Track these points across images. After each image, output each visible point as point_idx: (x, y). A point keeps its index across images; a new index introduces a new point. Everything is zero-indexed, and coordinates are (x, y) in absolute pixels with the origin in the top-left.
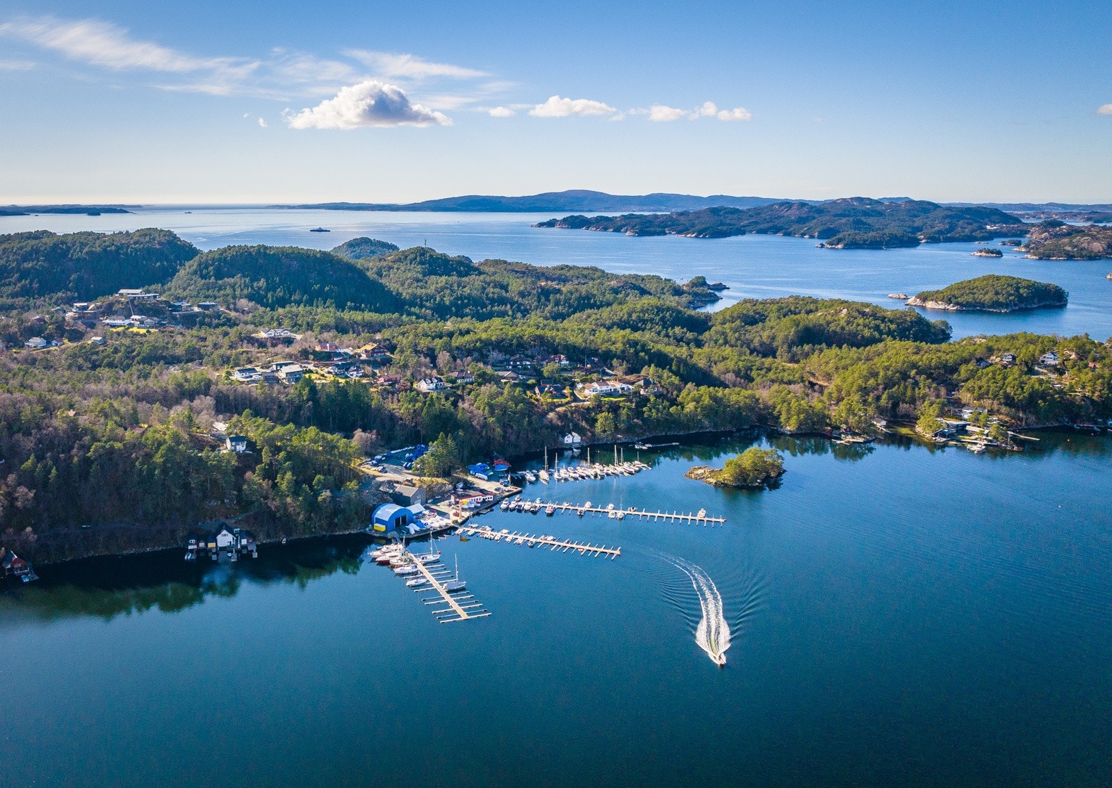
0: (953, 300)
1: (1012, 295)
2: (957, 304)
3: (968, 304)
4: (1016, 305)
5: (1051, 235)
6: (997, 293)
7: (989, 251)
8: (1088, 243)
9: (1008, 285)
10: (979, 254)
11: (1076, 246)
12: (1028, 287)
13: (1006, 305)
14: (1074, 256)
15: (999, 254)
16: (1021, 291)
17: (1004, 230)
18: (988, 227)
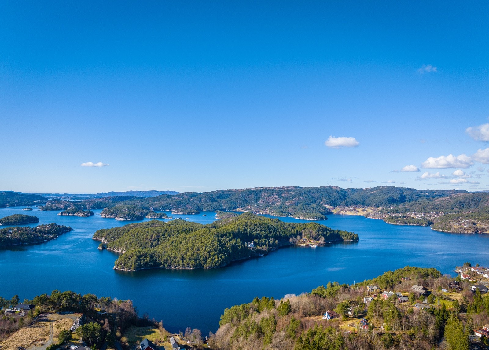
0: (1, 222)
1: (20, 219)
2: (2, 223)
3: (6, 223)
4: (21, 222)
5: (52, 203)
6: (16, 219)
7: (28, 209)
8: (60, 205)
9: (20, 217)
10: (25, 210)
11: (56, 207)
12: (26, 217)
13: (18, 222)
14: (54, 209)
15: (31, 209)
16: (24, 218)
17: (39, 202)
18: (34, 201)
